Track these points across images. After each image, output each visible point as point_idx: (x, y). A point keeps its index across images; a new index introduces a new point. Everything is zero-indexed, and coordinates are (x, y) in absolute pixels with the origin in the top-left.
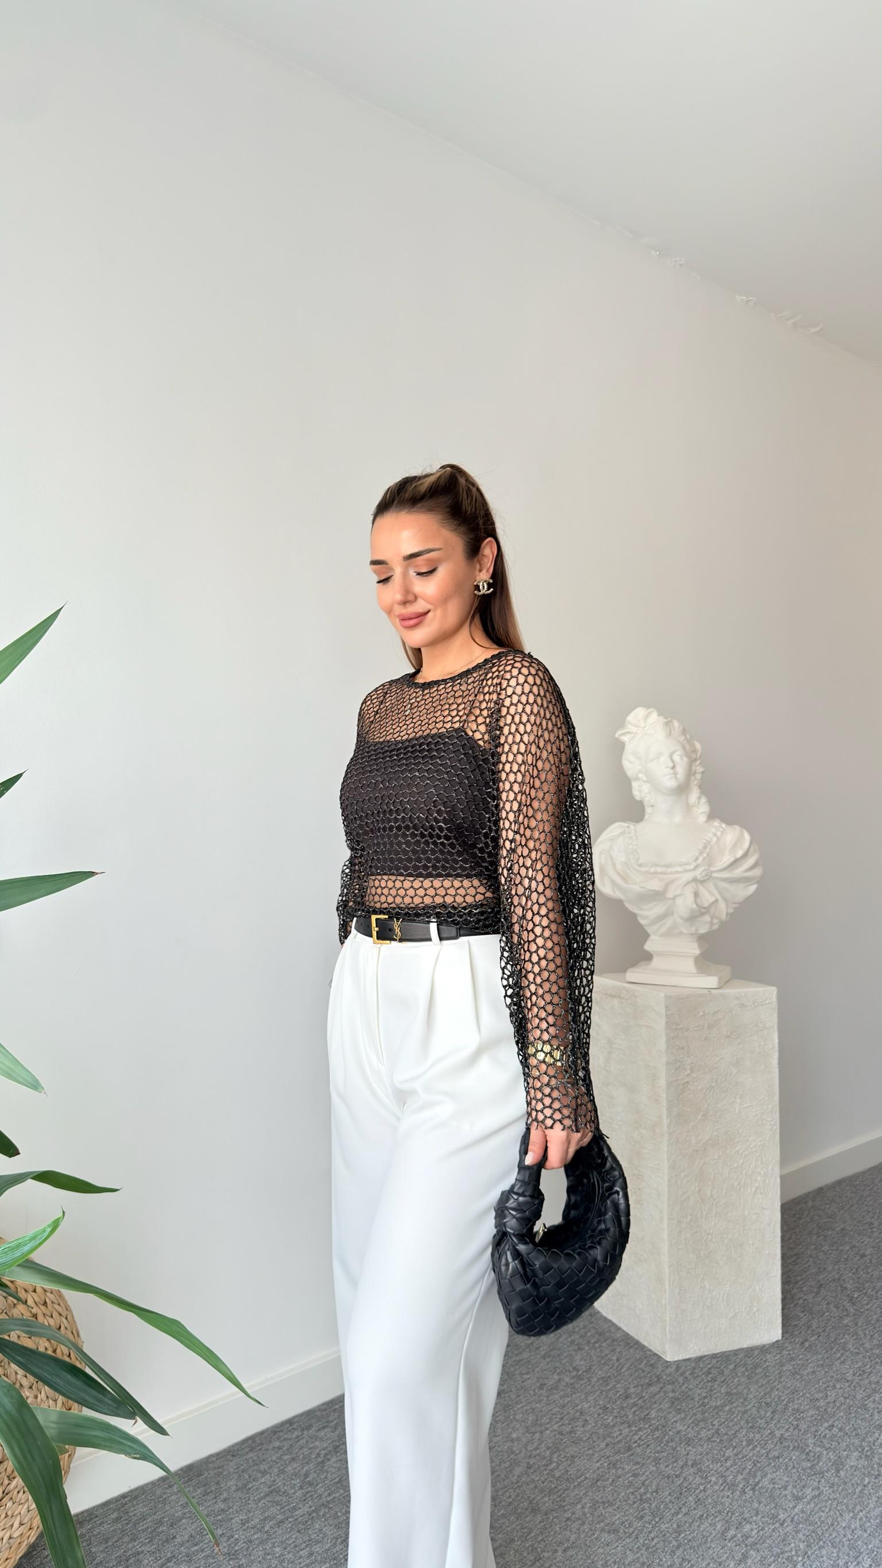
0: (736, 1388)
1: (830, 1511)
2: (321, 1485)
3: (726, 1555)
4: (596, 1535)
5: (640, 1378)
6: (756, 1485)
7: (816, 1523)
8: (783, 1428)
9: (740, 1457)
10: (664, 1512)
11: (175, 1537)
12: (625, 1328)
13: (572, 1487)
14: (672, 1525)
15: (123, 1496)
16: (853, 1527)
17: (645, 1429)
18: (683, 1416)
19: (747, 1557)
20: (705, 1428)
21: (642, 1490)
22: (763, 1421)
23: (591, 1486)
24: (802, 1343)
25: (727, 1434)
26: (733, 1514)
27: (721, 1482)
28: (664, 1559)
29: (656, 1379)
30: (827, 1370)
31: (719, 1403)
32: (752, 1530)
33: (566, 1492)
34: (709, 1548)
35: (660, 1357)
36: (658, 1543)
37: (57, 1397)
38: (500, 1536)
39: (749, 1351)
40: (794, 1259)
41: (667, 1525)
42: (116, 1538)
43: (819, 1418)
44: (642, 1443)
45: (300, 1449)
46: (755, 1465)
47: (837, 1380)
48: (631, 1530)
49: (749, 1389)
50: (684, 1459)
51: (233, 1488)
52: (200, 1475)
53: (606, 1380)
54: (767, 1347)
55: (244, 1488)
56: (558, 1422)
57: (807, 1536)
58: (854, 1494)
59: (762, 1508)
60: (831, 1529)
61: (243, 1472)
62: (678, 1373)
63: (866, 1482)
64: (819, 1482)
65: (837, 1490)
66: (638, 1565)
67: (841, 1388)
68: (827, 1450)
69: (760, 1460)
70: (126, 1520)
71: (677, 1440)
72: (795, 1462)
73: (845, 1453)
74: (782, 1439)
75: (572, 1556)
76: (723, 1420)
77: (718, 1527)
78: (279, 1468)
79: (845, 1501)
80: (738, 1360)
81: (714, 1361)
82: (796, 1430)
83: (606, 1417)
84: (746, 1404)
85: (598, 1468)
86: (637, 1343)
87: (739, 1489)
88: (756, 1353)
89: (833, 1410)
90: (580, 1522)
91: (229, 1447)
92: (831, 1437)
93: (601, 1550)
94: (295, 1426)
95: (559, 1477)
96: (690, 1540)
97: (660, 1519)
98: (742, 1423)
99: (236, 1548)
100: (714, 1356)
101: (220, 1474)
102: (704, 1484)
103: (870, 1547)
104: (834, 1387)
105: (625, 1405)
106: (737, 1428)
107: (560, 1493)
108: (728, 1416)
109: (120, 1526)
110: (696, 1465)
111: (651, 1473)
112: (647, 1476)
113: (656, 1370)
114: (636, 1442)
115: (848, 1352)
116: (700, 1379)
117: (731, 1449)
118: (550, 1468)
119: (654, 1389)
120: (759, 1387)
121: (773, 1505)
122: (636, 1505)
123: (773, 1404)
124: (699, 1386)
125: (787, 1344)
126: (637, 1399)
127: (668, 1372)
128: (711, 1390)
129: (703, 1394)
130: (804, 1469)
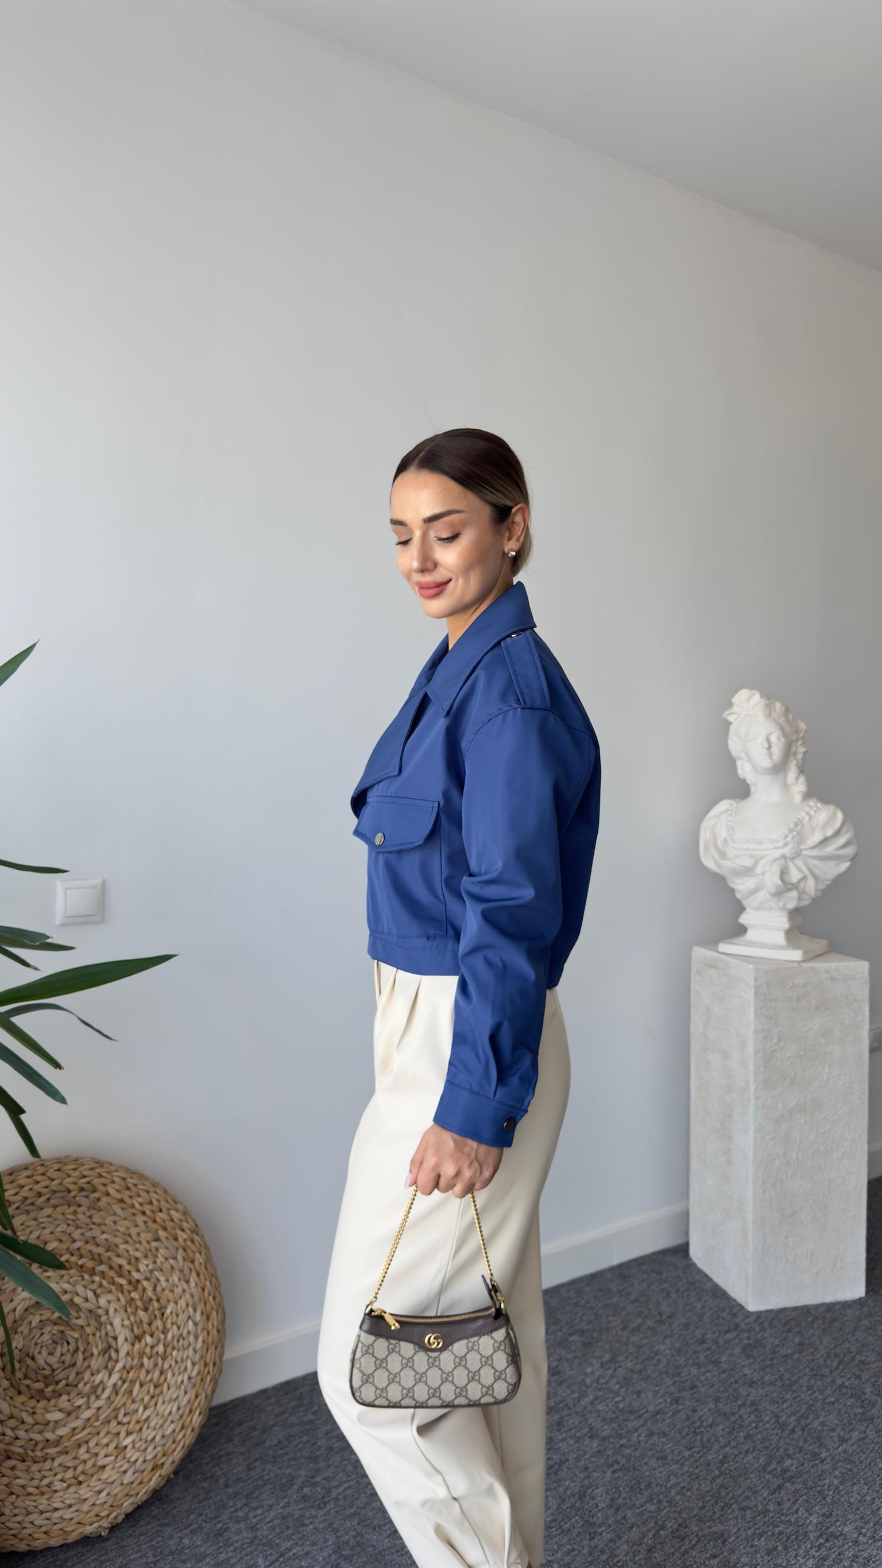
0: (810, 1338)
1: (870, 1452)
3: (761, 1486)
5: (719, 1326)
6: (806, 1426)
7: (855, 1463)
8: (845, 1376)
9: (798, 1400)
11: (264, 1442)
12: (715, 1279)
13: (633, 1417)
14: (718, 1456)
18: (752, 1360)
19: (782, 1489)
21: (697, 1424)
22: (827, 1370)
26: (778, 1450)
27: (774, 1420)
28: (703, 1485)
29: (734, 1328)
31: (790, 1351)
33: (626, 1422)
34: (748, 1478)
35: (742, 1307)
38: (557, 1456)
39: (830, 1307)
41: (713, 1456)
46: (810, 1408)
49: (821, 1341)
50: (743, 1399)
52: (295, 1390)
53: (686, 1326)
54: (847, 1303)
56: (631, 1361)
57: (844, 1474)
59: (806, 1446)
60: (868, 1468)
62: (757, 1323)
64: (867, 1427)
66: (678, 1488)
69: (815, 1404)
71: (741, 1382)
72: (849, 1408)
74: (842, 1385)
75: (619, 1477)
76: (789, 1367)
77: (761, 1461)
80: (818, 1314)
81: (794, 1313)
82: (858, 1380)
83: (678, 1358)
84: (815, 1353)
85: (661, 1403)
86: (725, 1293)
87: (789, 1428)
88: (837, 1307)
90: (633, 1448)
95: (623, 1408)
96: (730, 1471)
97: (709, 1450)
98: (807, 1370)
99: (318, 1454)
100: (795, 1309)
105: (699, 1348)
106: (801, 1374)
108: (795, 1364)
110: (754, 1405)
111: (709, 1410)
112: (705, 1412)
113: (736, 1319)
114: (702, 1382)
116: (776, 1329)
117: (790, 1393)
118: (617, 1399)
119: (729, 1336)
120: (832, 1339)
121: (817, 1444)
122: (688, 1437)
123: (841, 1355)
124: (774, 1336)
125: (869, 1302)
126: (711, 1344)
127: (747, 1321)
128: (785, 1339)
129: (776, 1343)
130: (856, 1415)
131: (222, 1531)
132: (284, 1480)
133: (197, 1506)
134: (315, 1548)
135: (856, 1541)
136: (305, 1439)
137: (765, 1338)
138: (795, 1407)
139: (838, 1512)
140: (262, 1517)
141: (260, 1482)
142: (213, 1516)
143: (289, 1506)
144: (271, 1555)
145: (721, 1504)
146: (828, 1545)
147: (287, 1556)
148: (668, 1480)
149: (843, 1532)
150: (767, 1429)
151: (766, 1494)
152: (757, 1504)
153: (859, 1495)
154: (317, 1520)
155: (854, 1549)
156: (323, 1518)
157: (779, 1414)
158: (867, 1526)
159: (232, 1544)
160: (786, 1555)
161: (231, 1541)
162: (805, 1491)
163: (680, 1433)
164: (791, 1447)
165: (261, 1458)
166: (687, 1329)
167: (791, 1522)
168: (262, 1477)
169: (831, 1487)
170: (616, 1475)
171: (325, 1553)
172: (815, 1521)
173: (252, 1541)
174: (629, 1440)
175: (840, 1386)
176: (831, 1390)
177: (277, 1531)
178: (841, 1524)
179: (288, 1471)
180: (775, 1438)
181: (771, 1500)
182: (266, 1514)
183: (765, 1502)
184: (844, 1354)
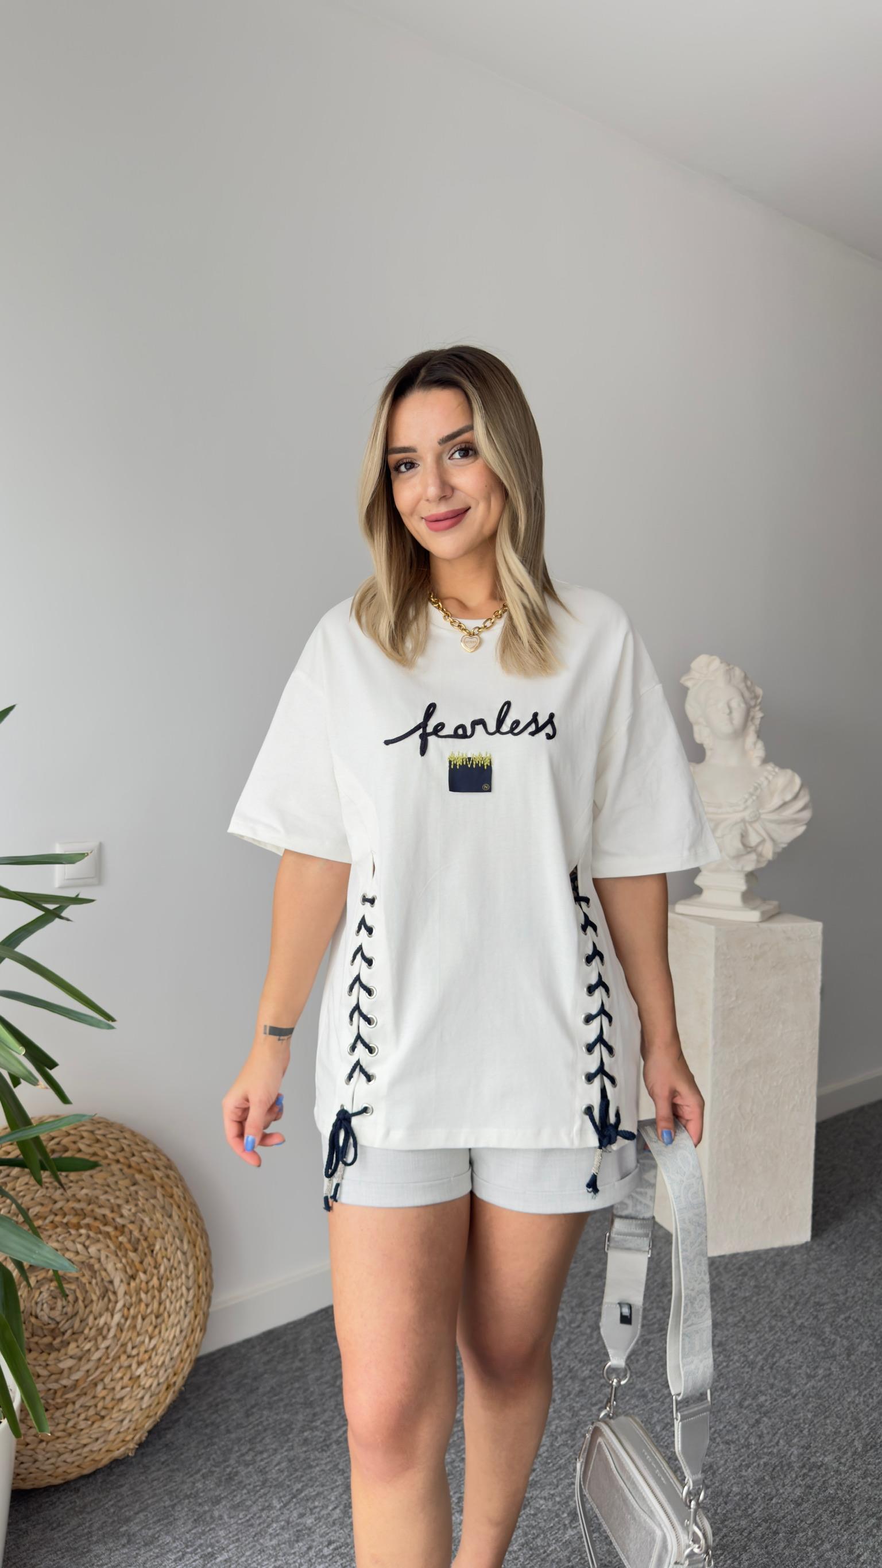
0: (764, 1282)
1: (838, 1387)
3: (740, 1421)
6: (774, 1364)
7: (824, 1398)
8: (803, 1317)
9: (762, 1340)
11: (258, 1388)
16: (857, 1402)
19: (760, 1423)
20: (732, 1314)
22: (786, 1311)
24: (829, 1246)
25: (751, 1320)
26: (751, 1387)
27: (742, 1359)
30: (849, 1269)
31: (747, 1294)
32: (766, 1400)
34: (727, 1414)
39: (779, 1252)
43: (837, 1310)
46: (775, 1347)
47: (858, 1278)
48: (658, 1396)
49: (776, 1283)
51: (309, 1350)
52: (279, 1339)
54: (796, 1247)
57: (816, 1408)
58: (862, 1375)
59: (776, 1383)
61: (319, 1336)
63: (873, 1366)
64: (831, 1364)
65: (847, 1371)
67: (860, 1285)
68: (840, 1337)
69: (779, 1344)
72: (811, 1347)
73: (858, 1340)
74: (801, 1327)
76: (749, 1309)
77: (737, 1397)
79: (852, 1381)
80: (768, 1259)
81: (747, 1258)
82: (816, 1320)
84: (772, 1295)
87: (758, 1366)
88: (786, 1252)
89: (851, 1304)
92: (846, 1327)
95: (598, 1350)
98: (767, 1311)
99: (312, 1399)
100: (746, 1254)
101: (297, 1338)
103: (870, 1419)
104: (855, 1284)
105: (661, 1292)
106: (762, 1315)
108: (754, 1306)
115: (871, 1256)
117: (754, 1333)
120: (785, 1282)
121: (787, 1381)
123: (797, 1297)
124: (731, 1279)
125: (815, 1246)
128: (741, 1283)
129: (734, 1286)
130: (818, 1353)
131: (232, 1475)
132: (283, 1425)
133: (203, 1451)
134: (326, 1488)
135: (837, 1471)
136: (297, 1385)
137: (722, 1282)
138: (761, 1345)
139: (816, 1444)
140: (269, 1460)
141: (260, 1428)
142: (221, 1460)
143: (293, 1449)
144: (284, 1496)
146: (812, 1474)
147: (300, 1496)
148: (653, 1417)
149: (824, 1462)
150: (738, 1368)
151: (745, 1429)
152: (739, 1438)
153: (834, 1428)
154: (323, 1462)
155: (837, 1478)
156: (328, 1460)
157: (746, 1354)
158: (845, 1456)
159: (245, 1487)
160: (774, 1484)
161: (243, 1485)
162: (782, 1424)
163: (656, 1372)
164: (763, 1385)
165: (256, 1404)
167: (774, 1454)
168: (261, 1422)
169: (807, 1421)
171: (335, 1493)
172: (796, 1452)
173: (264, 1483)
175: (800, 1326)
176: (792, 1330)
177: (286, 1473)
178: (821, 1454)
179: (286, 1416)
180: (746, 1377)
181: (752, 1433)
182: (273, 1457)
183: (747, 1436)
184: (799, 1296)
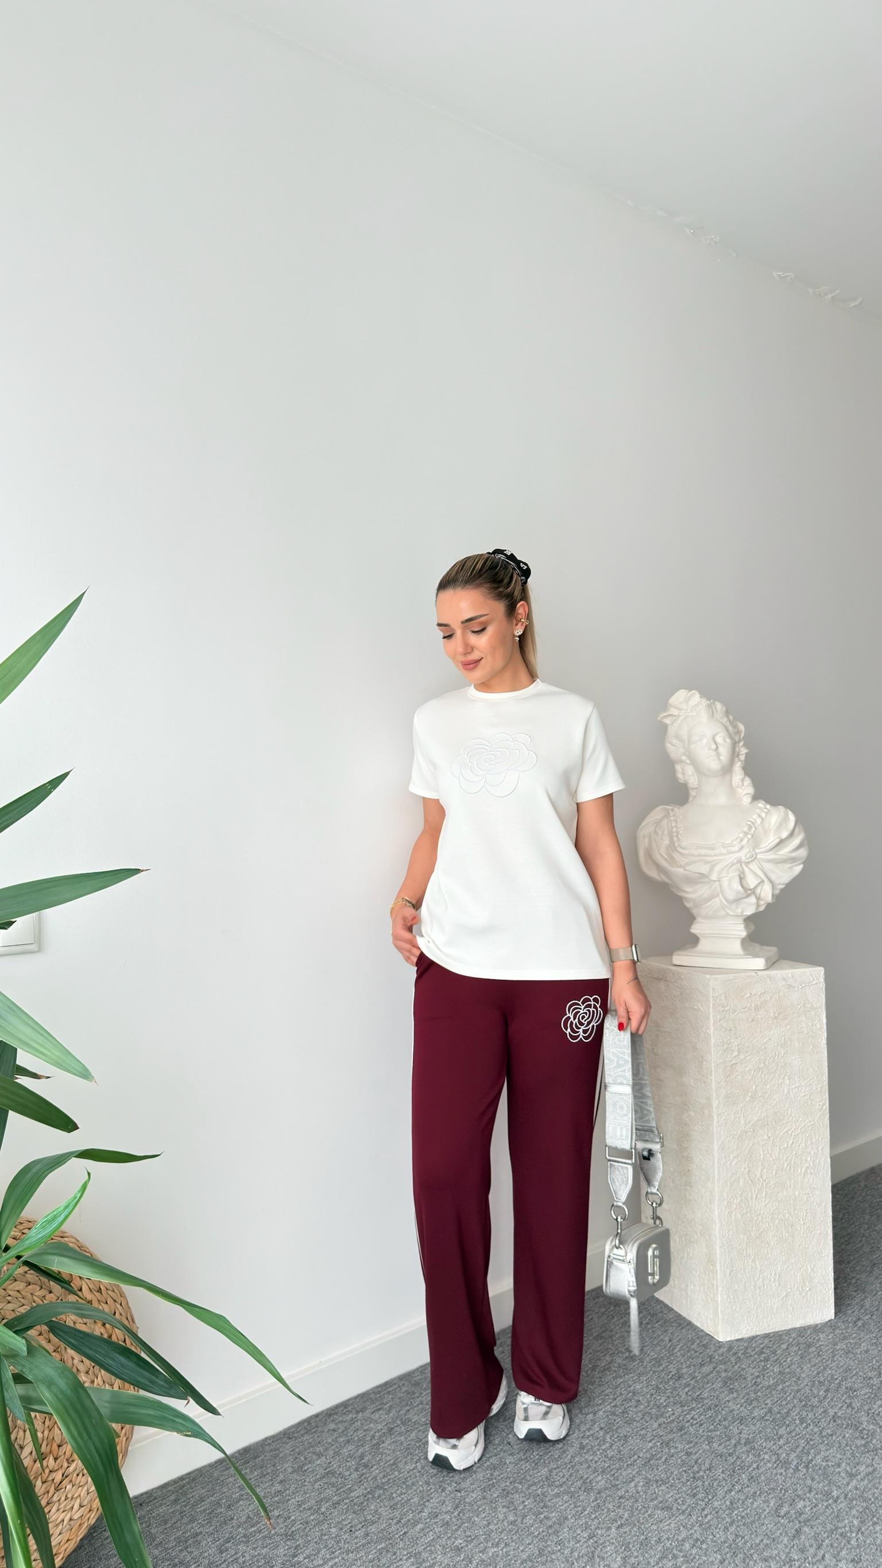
0: (789, 1367)
2: (375, 1467)
3: (779, 1532)
4: (649, 1512)
5: (693, 1359)
7: (870, 1499)
8: (836, 1406)
9: (793, 1435)
10: (717, 1489)
11: (232, 1519)
12: (677, 1311)
13: (625, 1466)
14: (725, 1503)
15: (181, 1478)
17: (698, 1409)
18: (735, 1395)
20: (758, 1407)
21: (696, 1468)
22: (816, 1399)
23: (645, 1465)
24: (855, 1323)
25: (779, 1413)
27: (774, 1458)
29: (708, 1359)
31: (772, 1382)
32: (805, 1507)
34: (763, 1525)
35: (713, 1338)
36: (710, 1520)
37: (113, 1382)
39: (801, 1331)
40: (846, 1239)
41: (720, 1502)
42: (174, 1520)
43: (873, 1396)
44: (695, 1422)
45: (355, 1431)
46: (808, 1443)
48: (684, 1507)
49: (802, 1368)
51: (290, 1470)
53: (658, 1361)
54: (819, 1326)
55: (299, 1470)
56: (611, 1403)
57: (861, 1513)
59: (815, 1485)
61: (299, 1454)
62: (731, 1353)
64: (873, 1459)
66: (691, 1541)
69: (813, 1438)
70: (184, 1501)
71: (730, 1418)
72: (849, 1440)
74: (834, 1418)
75: (625, 1533)
76: (776, 1399)
77: (772, 1504)
78: (333, 1450)
80: (791, 1340)
81: (766, 1341)
82: (850, 1408)
83: (659, 1397)
84: (799, 1382)
85: (651, 1448)
86: (690, 1323)
87: (792, 1466)
88: (809, 1333)
91: (285, 1429)
93: (655, 1527)
94: (350, 1408)
95: (611, 1457)
96: (743, 1517)
97: (714, 1496)
98: (795, 1401)
100: (766, 1336)
101: (276, 1456)
102: (757, 1461)
106: (790, 1406)
107: (613, 1473)
108: (781, 1395)
109: (178, 1507)
110: (750, 1443)
111: (704, 1451)
112: (700, 1454)
113: (708, 1351)
114: (689, 1421)
116: (753, 1358)
117: (784, 1428)
118: (603, 1448)
119: (706, 1369)
120: (812, 1366)
121: (827, 1482)
122: (688, 1483)
124: (752, 1366)
125: (840, 1324)
126: (689, 1379)
127: (721, 1351)
128: (764, 1370)
129: (756, 1374)
138: (793, 1441)
145: (741, 1556)
150: (769, 1469)
151: (786, 1539)
163: (679, 1479)
164: (799, 1488)
165: (232, 1538)
166: (661, 1365)
169: (853, 1528)
170: (622, 1530)
174: (627, 1491)
176: (825, 1421)
183: (787, 1550)
184: (828, 1381)
